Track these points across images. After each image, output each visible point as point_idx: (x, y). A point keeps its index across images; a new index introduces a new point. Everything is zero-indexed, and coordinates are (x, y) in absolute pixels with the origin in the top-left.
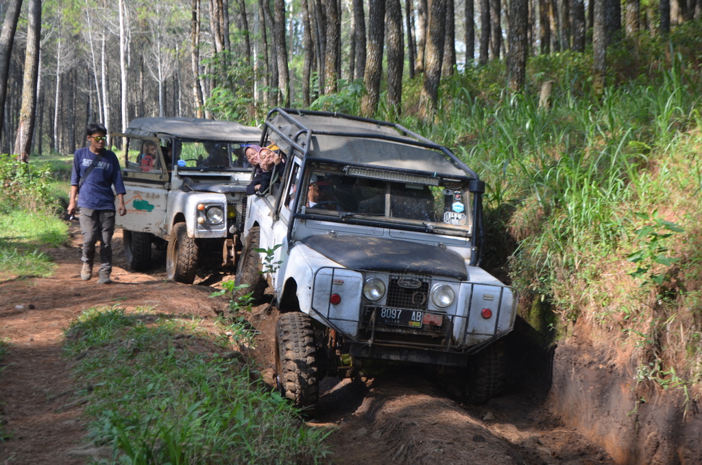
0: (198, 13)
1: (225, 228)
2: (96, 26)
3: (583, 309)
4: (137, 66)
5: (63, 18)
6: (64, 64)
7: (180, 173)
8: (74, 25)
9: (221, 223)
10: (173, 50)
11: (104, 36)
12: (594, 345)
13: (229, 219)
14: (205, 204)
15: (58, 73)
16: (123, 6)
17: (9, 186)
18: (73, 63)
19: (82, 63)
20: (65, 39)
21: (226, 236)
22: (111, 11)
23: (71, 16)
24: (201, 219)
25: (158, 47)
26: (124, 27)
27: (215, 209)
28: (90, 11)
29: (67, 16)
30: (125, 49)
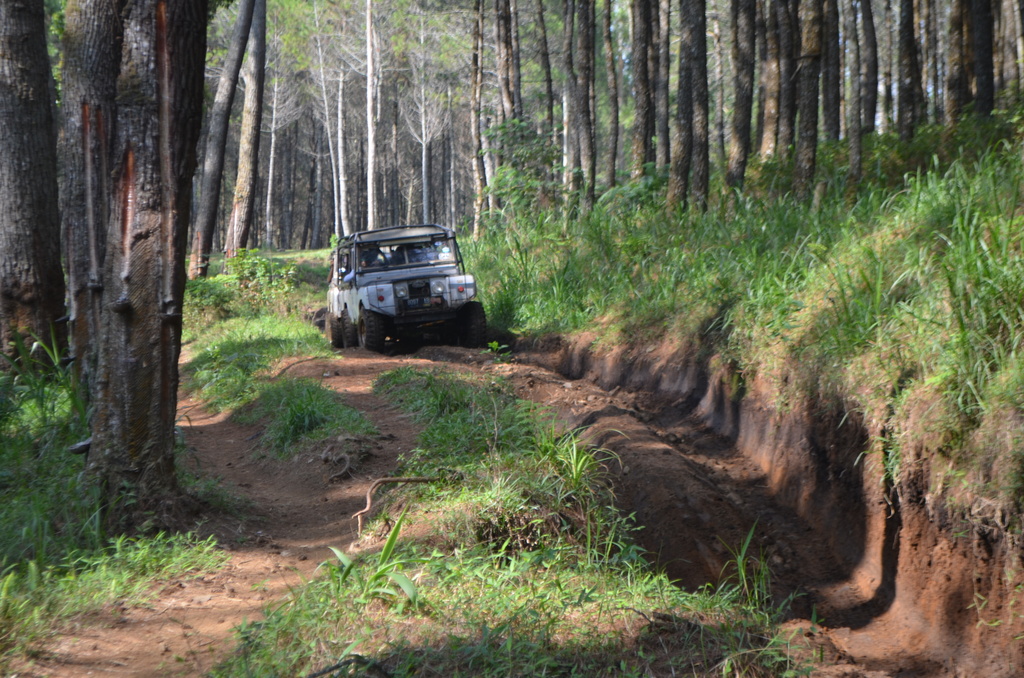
0: (480, 55)
2: (331, 60)
4: (390, 114)
5: (283, 49)
8: (298, 59)
10: (443, 95)
11: (341, 75)
15: (273, 129)
16: (372, 31)
18: (296, 114)
19: (308, 116)
20: (284, 79)
22: (352, 37)
23: (294, 45)
25: (421, 91)
26: (374, 61)
28: (322, 40)
29: (288, 45)
30: (374, 95)
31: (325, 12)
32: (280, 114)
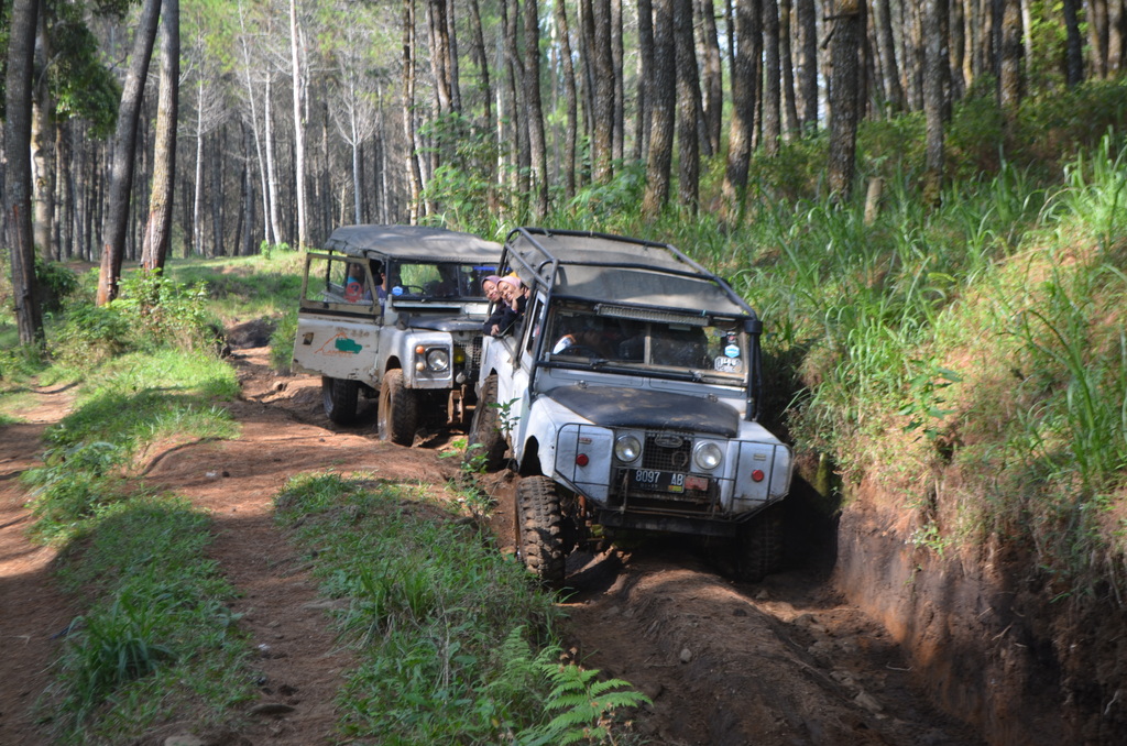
0: (411, 47)
1: (451, 377)
2: (256, 61)
3: (868, 469)
4: (320, 117)
5: (208, 51)
6: (207, 119)
7: (395, 305)
8: (223, 60)
9: (445, 370)
10: (373, 95)
11: (268, 76)
12: (878, 509)
13: (455, 365)
14: (424, 346)
15: (199, 134)
16: (297, 30)
17: (148, 313)
18: (223, 117)
19: (235, 117)
20: (209, 82)
21: (451, 386)
22: (278, 37)
23: (219, 46)
24: (419, 365)
25: (350, 91)
26: (299, 63)
27: (437, 352)
28: (247, 40)
29: (212, 47)
30: (301, 96)
31: (249, 11)
32: (205, 117)
